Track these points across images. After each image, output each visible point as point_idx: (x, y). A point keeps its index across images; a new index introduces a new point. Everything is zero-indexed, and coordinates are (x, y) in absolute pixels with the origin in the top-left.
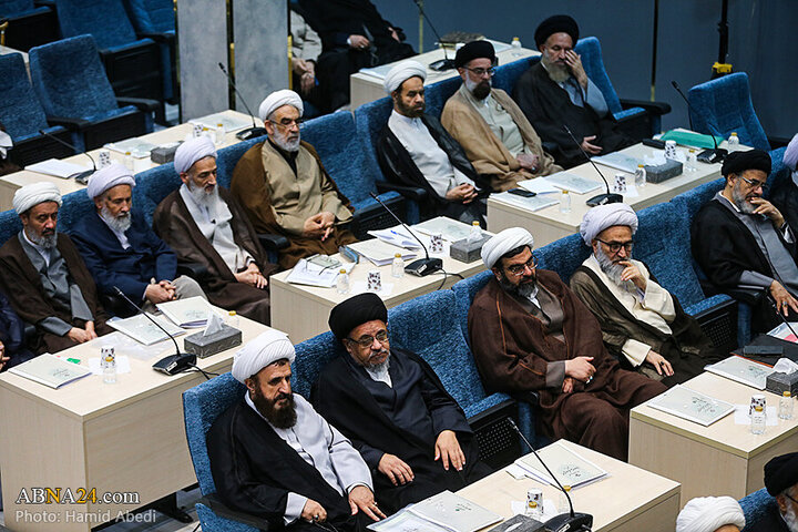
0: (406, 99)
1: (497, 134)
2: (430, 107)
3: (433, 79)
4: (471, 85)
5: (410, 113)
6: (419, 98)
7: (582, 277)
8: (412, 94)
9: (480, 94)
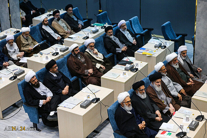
0: (45, 22)
1: (63, 27)
2: (49, 23)
3: (49, 18)
4: (57, 19)
5: (46, 25)
6: (47, 22)
7: (86, 53)
8: (46, 21)
9: (58, 20)
